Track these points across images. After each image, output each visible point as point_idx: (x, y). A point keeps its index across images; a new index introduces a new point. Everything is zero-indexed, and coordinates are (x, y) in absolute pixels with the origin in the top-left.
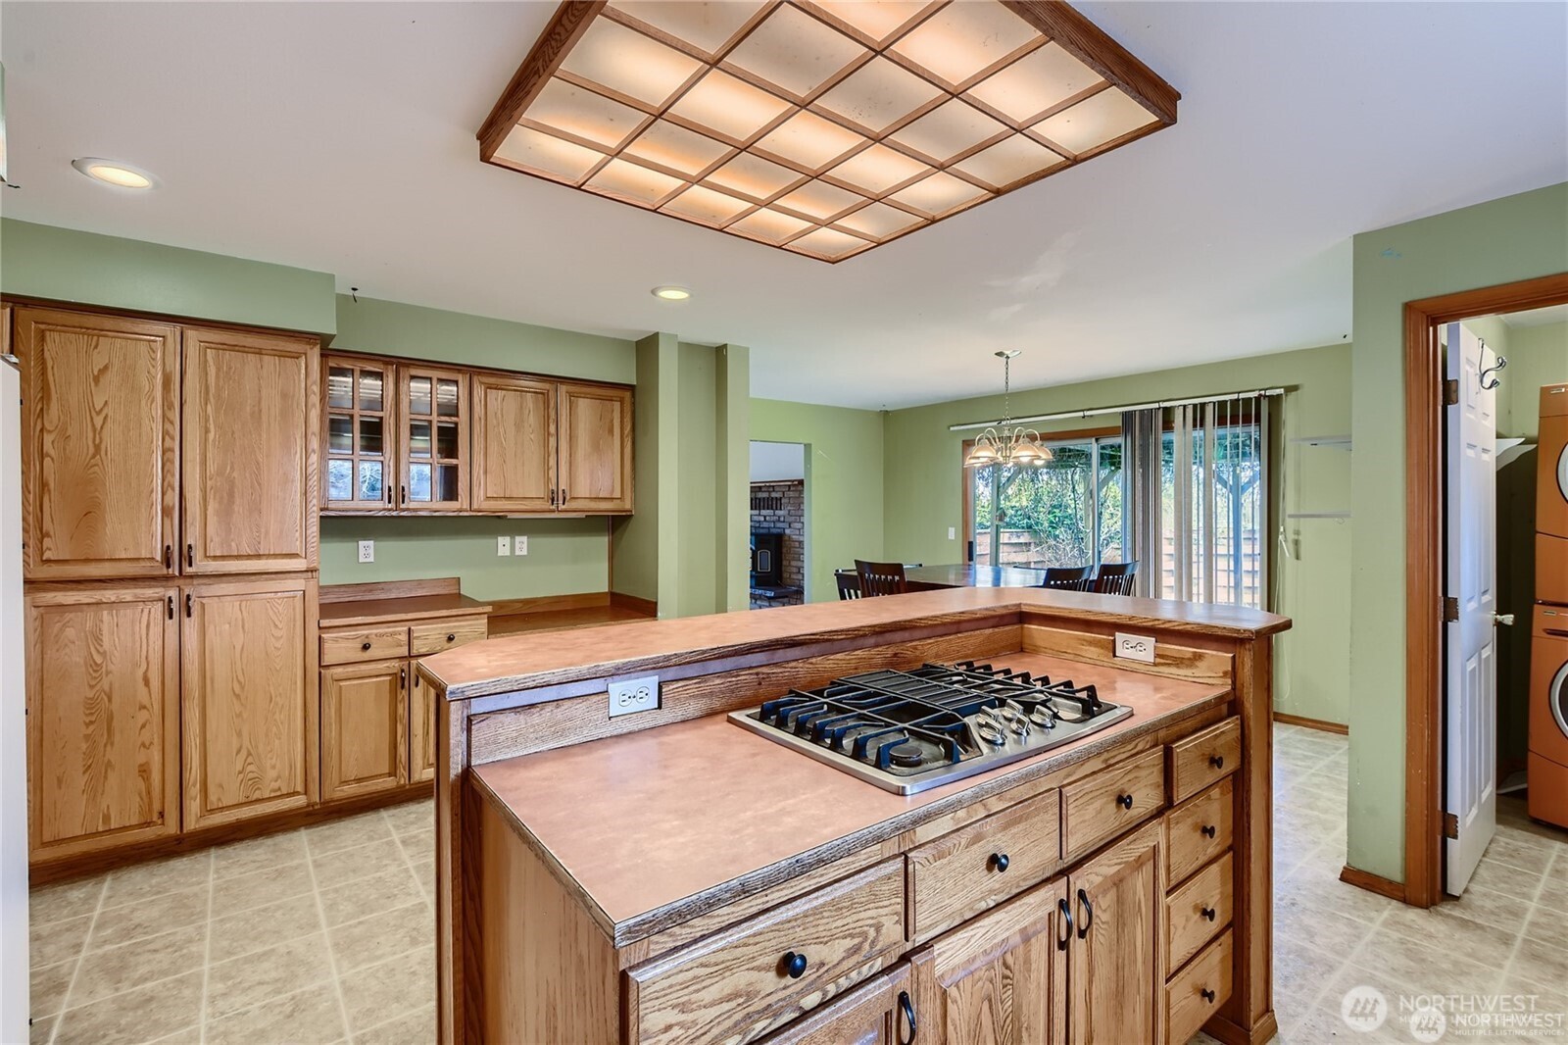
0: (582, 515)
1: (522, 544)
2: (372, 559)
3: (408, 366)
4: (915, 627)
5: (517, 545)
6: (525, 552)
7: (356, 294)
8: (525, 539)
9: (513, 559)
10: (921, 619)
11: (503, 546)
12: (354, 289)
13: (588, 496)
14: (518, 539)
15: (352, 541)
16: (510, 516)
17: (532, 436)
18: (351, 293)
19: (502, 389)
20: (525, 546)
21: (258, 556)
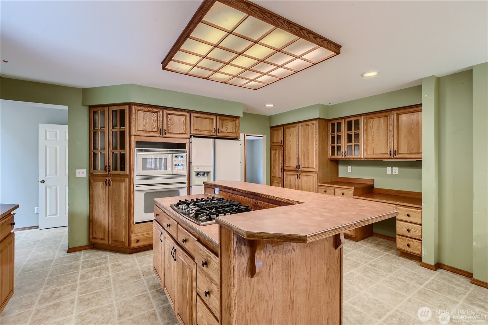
0: (415, 160)
1: (396, 170)
2: (351, 172)
3: (347, 118)
4: (260, 196)
5: (394, 171)
6: (397, 173)
7: (331, 105)
8: (397, 168)
9: (392, 175)
10: (262, 194)
11: (389, 170)
12: (330, 104)
13: (407, 152)
14: (394, 168)
15: (347, 166)
16: (384, 160)
17: (383, 132)
18: (329, 105)
19: (372, 119)
20: (397, 171)
21: (308, 168)
